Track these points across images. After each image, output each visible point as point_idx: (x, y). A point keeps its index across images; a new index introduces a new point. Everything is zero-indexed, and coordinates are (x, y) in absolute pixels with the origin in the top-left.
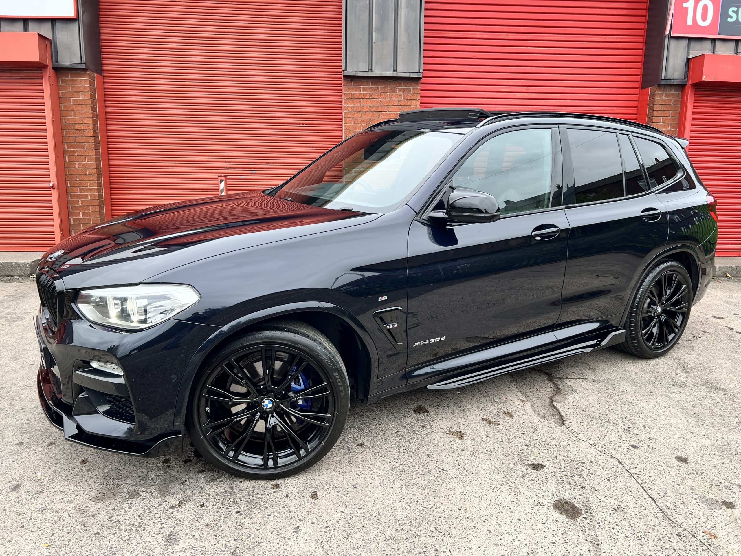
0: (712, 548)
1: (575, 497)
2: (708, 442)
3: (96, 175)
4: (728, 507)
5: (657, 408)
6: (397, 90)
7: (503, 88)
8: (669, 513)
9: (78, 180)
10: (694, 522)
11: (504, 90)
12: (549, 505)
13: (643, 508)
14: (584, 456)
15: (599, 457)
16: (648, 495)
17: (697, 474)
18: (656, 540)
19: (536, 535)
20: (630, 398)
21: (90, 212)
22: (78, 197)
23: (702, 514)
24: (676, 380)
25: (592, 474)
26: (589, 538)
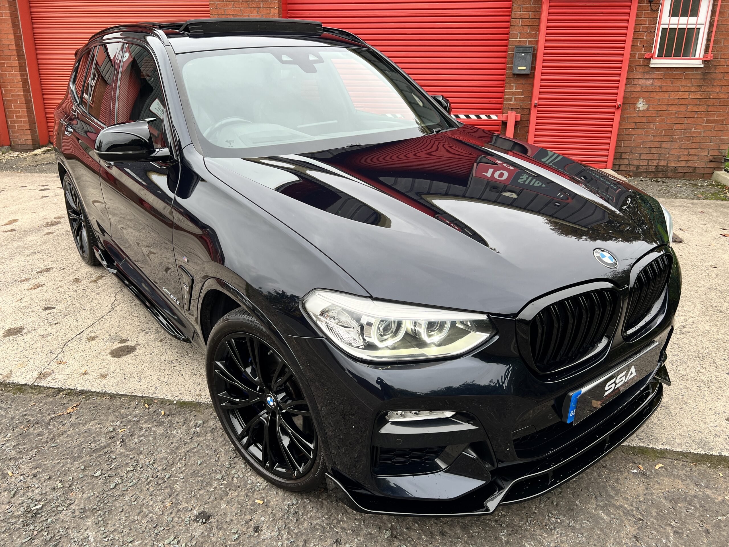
0: (56, 361)
3: (21, 83)
9: (9, 87)
10: (78, 347)
21: (21, 114)
22: (11, 101)
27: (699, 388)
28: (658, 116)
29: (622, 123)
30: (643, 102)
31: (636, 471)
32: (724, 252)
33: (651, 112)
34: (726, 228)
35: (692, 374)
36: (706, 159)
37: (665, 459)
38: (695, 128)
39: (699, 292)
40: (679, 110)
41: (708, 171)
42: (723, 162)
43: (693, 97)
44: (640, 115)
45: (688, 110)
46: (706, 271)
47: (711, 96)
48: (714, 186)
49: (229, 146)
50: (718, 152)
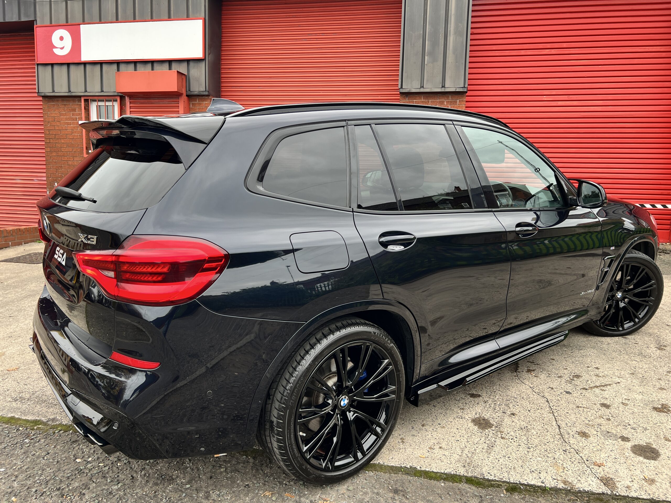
0: (588, 462)
1: (493, 417)
2: (641, 397)
4: (623, 440)
5: (610, 369)
6: (445, 102)
7: (545, 98)
8: (567, 436)
10: (585, 445)
11: (546, 99)
12: (469, 419)
13: (546, 431)
14: (519, 393)
15: (532, 396)
16: (557, 423)
17: (612, 416)
18: (543, 450)
19: (447, 434)
20: (589, 360)
23: (596, 441)
24: (643, 352)
25: (518, 405)
26: (487, 442)
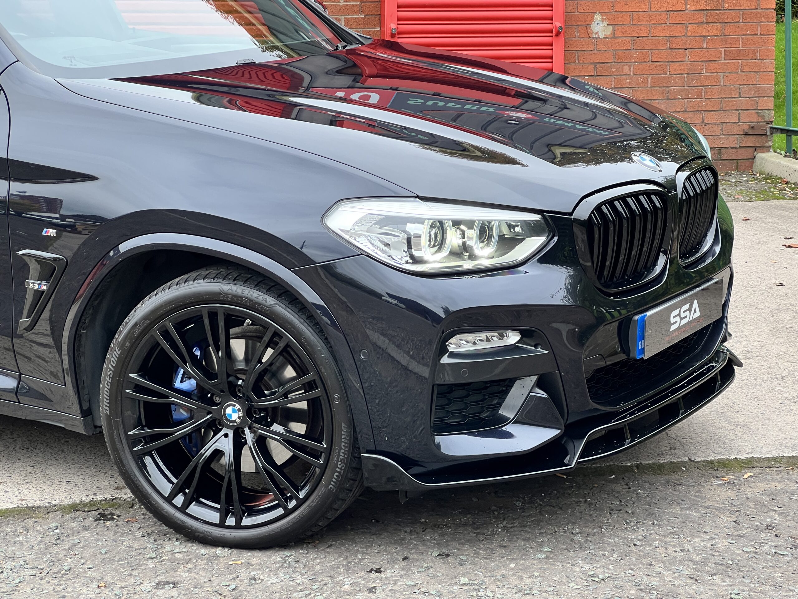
27: (783, 405)
28: (635, 47)
29: (569, 65)
30: (603, 20)
31: (720, 482)
32: (792, 267)
33: (619, 40)
34: (790, 236)
35: (770, 394)
36: (737, 129)
37: (754, 469)
38: (707, 69)
39: (763, 314)
40: (672, 34)
41: (744, 154)
42: (768, 133)
43: (693, 8)
44: (601, 47)
45: (689, 34)
46: (769, 291)
47: (727, 5)
48: (760, 181)
49: (71, 65)
50: (756, 116)
